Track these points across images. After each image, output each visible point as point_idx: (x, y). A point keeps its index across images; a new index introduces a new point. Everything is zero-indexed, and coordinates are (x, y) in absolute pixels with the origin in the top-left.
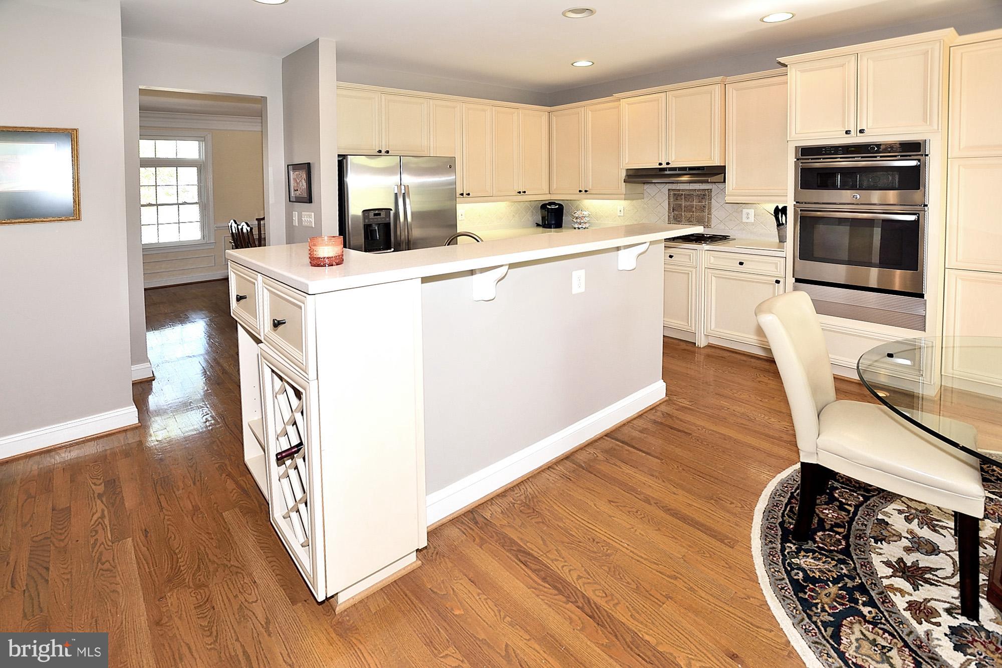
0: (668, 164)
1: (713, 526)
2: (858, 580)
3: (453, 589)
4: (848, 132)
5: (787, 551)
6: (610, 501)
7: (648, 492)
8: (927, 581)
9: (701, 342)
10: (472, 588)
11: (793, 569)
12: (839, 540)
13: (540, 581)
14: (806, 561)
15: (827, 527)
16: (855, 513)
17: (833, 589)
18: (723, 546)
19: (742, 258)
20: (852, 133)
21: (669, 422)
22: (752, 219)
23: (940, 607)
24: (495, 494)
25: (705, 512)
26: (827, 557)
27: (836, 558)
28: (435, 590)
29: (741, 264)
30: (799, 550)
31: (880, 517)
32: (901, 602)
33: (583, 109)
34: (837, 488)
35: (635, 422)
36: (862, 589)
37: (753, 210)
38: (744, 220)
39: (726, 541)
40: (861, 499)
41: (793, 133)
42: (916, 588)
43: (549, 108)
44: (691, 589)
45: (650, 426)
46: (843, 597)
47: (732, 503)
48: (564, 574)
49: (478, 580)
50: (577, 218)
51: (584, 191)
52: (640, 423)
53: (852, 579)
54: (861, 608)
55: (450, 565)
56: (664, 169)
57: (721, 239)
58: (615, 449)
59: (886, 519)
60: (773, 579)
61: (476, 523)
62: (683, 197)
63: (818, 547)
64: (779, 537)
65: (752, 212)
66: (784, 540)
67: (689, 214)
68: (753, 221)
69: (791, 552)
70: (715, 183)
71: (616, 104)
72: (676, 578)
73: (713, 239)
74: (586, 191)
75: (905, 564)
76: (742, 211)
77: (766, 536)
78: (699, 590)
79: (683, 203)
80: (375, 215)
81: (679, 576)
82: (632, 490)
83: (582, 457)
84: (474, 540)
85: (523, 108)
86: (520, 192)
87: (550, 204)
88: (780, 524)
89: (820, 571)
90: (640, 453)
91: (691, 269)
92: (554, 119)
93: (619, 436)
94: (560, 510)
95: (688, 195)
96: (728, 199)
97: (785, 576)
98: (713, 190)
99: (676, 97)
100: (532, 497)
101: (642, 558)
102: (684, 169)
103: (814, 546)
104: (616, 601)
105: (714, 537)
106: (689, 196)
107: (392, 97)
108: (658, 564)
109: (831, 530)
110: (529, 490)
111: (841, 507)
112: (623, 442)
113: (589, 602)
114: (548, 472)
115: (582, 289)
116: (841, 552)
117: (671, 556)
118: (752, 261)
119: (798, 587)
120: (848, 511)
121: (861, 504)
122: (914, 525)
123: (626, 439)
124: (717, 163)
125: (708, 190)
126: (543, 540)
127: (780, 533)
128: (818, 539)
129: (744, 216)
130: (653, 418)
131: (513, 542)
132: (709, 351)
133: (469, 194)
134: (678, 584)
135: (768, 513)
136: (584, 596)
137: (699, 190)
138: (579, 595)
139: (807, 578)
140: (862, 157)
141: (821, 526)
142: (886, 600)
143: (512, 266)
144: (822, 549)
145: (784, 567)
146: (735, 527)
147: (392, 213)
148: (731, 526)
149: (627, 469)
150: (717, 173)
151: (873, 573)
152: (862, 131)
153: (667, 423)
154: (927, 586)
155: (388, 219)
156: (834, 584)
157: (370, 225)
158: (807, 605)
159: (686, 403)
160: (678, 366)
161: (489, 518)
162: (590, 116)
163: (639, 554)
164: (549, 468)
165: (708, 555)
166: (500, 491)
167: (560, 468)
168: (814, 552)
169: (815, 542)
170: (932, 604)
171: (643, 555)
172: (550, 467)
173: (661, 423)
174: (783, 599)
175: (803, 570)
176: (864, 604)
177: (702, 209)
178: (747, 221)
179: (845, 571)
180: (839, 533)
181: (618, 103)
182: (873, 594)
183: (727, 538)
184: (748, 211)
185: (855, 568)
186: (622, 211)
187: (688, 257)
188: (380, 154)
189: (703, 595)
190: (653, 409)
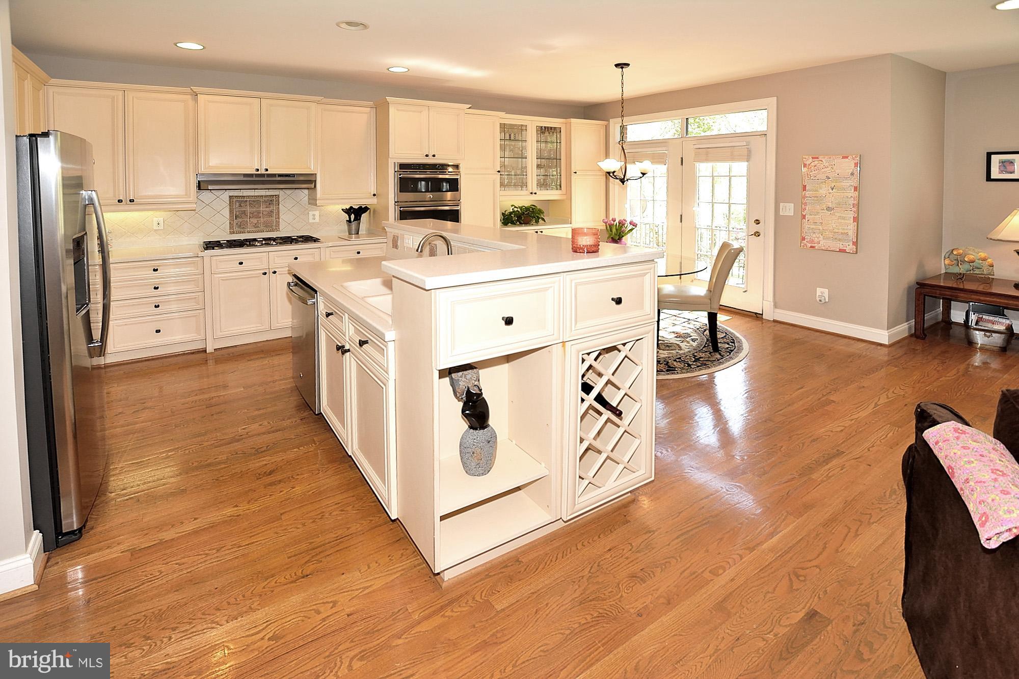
0: (267, 170)
4: (427, 155)
19: (358, 248)
37: (318, 212)
38: (311, 221)
41: (393, 152)
51: (127, 201)
56: (262, 175)
62: (248, 203)
67: (255, 221)
68: (318, 221)
70: (282, 189)
74: (130, 201)
76: (309, 213)
79: (248, 209)
95: (254, 201)
98: (280, 196)
99: (270, 106)
125: (276, 196)
129: (311, 217)
137: (266, 196)
140: (431, 172)
152: (434, 156)
177: (270, 214)
178: (313, 221)
184: (314, 213)
186: (162, 223)
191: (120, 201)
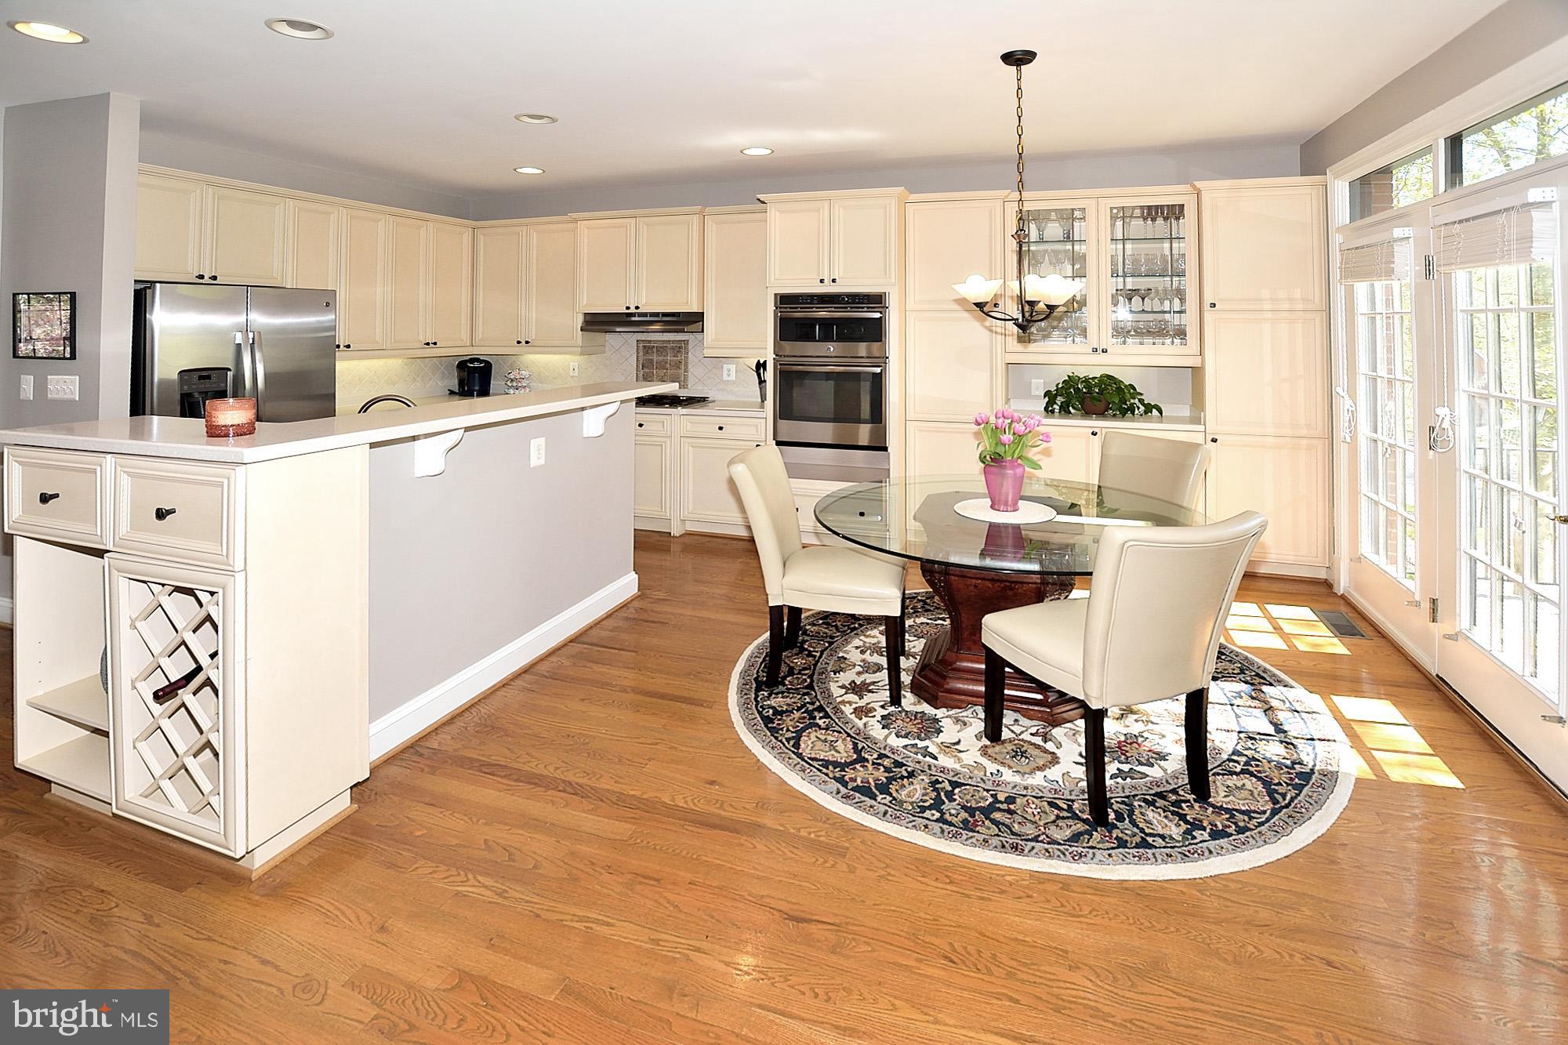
0: (637, 308)
1: (692, 696)
2: (818, 704)
3: (408, 818)
4: (822, 281)
5: (760, 697)
6: (583, 700)
7: (625, 683)
8: (870, 691)
9: (676, 531)
10: (431, 810)
11: (764, 709)
12: (805, 680)
13: (513, 783)
14: (777, 701)
15: (796, 672)
16: (820, 657)
17: (797, 715)
18: (701, 708)
19: (721, 421)
20: (826, 281)
21: (645, 616)
22: (733, 377)
23: (876, 706)
24: (439, 723)
25: (684, 687)
26: (793, 693)
27: (801, 693)
28: (384, 824)
29: (721, 428)
30: (770, 695)
31: (841, 655)
32: (848, 710)
33: (525, 228)
34: (807, 641)
35: (604, 623)
36: (821, 709)
38: (725, 378)
39: (704, 704)
40: (827, 645)
41: (773, 279)
42: (861, 697)
43: (474, 223)
44: (672, 748)
45: (621, 623)
46: (804, 718)
47: (710, 674)
48: (541, 770)
49: (436, 802)
50: (512, 381)
51: (524, 343)
52: (611, 623)
53: (813, 703)
54: (818, 721)
55: (396, 799)
56: (632, 315)
57: (699, 401)
58: (583, 653)
59: (845, 656)
60: (747, 721)
61: (421, 755)
62: (655, 350)
63: (788, 689)
64: (753, 690)
65: (733, 367)
66: (758, 690)
67: (661, 370)
68: (734, 379)
69: (764, 697)
70: (692, 332)
71: (572, 225)
72: (657, 744)
73: (691, 401)
74: (527, 342)
75: (855, 684)
76: (722, 366)
77: (742, 691)
78: (679, 746)
79: (655, 358)
80: (201, 378)
82: (605, 685)
83: (543, 668)
84: (423, 770)
85: (436, 221)
86: (428, 344)
87: (472, 361)
88: (755, 679)
89: (788, 705)
90: (613, 651)
91: (664, 440)
92: (481, 239)
93: (584, 639)
94: (526, 720)
96: (706, 353)
97: (758, 716)
98: (690, 341)
99: (647, 225)
100: (489, 716)
101: (623, 737)
102: (656, 314)
103: (784, 689)
104: (598, 776)
105: (693, 703)
106: (662, 348)
107: (226, 192)
108: (638, 738)
109: (799, 673)
110: (483, 711)
111: (810, 655)
112: (592, 645)
113: (570, 783)
114: (504, 689)
115: (542, 462)
116: (806, 687)
117: (651, 728)
118: (732, 424)
119: (767, 720)
120: (815, 656)
121: (827, 648)
122: (867, 656)
123: (595, 641)
124: (695, 310)
125: (684, 341)
126: (509, 749)
127: (754, 685)
128: (787, 683)
129: (725, 373)
130: (625, 615)
131: (471, 760)
132: (687, 540)
133: (348, 346)
134: (659, 747)
135: (745, 673)
136: (564, 781)
137: (673, 342)
138: (558, 781)
139: (776, 712)
141: (791, 672)
142: (837, 710)
143: (467, 429)
144: (791, 689)
145: (757, 709)
146: (713, 691)
147: (230, 374)
148: (709, 692)
149: (597, 668)
150: (692, 321)
151: (830, 696)
152: (834, 281)
153: (641, 617)
154: (870, 694)
155: (223, 385)
156: (797, 711)
157: (189, 395)
158: (774, 731)
159: (661, 595)
160: (652, 559)
161: (436, 747)
162: (535, 240)
163: (619, 734)
164: (504, 686)
165: (687, 719)
166: (445, 719)
167: (519, 682)
168: (783, 693)
169: (784, 685)
170: (872, 705)
171: (623, 735)
172: (505, 684)
173: (635, 619)
174: (756, 733)
175: (773, 708)
176: (821, 718)
177: (677, 365)
178: (729, 378)
179: (808, 700)
180: (805, 675)
181: (575, 225)
182: (828, 710)
183: (706, 701)
184: (729, 366)
185: (816, 696)
186: (576, 369)
187: (661, 424)
188: (201, 281)
189: (684, 749)
190: (624, 606)
191: (519, 342)
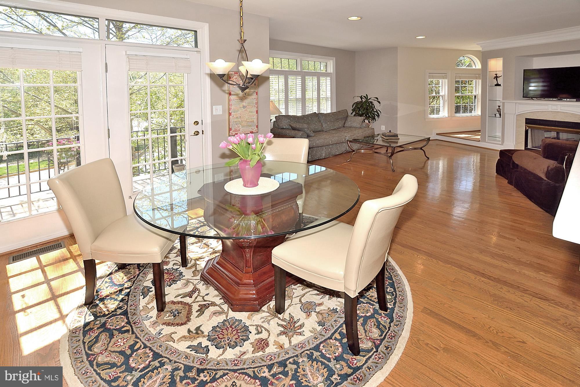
1: (439, 323)
5: (393, 303)
18: (430, 308)
25: (447, 334)
27: (366, 299)
39: (429, 312)
69: (390, 302)
78: (439, 285)
81: (451, 291)
101: (475, 299)
105: (437, 314)
108: (465, 296)
117: (459, 301)
134: (451, 287)
145: (396, 293)
146: (424, 322)
148: (426, 323)
163: (478, 301)
165: (438, 302)
171: (475, 301)
